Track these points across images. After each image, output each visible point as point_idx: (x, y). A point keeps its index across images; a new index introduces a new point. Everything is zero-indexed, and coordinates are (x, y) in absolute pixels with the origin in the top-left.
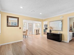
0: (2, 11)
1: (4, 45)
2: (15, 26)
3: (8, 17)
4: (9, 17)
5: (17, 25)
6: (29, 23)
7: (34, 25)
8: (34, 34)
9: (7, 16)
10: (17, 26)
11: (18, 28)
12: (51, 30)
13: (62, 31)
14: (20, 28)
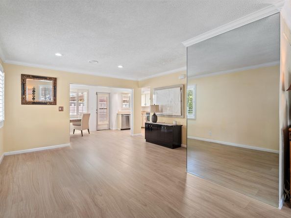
0: (6, 61)
1: (14, 156)
2: (45, 103)
3: (24, 77)
4: (29, 76)
5: (52, 100)
6: (97, 93)
7: (116, 99)
8: (114, 129)
9: (23, 75)
10: (51, 104)
11: (56, 107)
12: (157, 114)
13: (183, 116)
14: (59, 107)
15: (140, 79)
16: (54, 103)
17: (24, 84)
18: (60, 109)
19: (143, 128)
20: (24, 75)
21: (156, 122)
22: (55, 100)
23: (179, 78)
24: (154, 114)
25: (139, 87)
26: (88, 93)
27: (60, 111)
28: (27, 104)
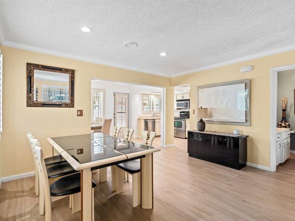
0: (6, 43)
2: (59, 106)
3: (31, 68)
4: (38, 67)
5: (67, 101)
9: (29, 65)
10: (67, 105)
11: (73, 111)
12: (204, 119)
13: (248, 123)
14: (78, 111)
15: (173, 76)
16: (71, 105)
17: (31, 77)
18: (79, 113)
19: (186, 138)
20: (31, 64)
21: (203, 131)
22: (72, 100)
23: (241, 71)
24: (201, 121)
25: (171, 85)
26: (104, 93)
27: (78, 115)
28: (34, 106)
